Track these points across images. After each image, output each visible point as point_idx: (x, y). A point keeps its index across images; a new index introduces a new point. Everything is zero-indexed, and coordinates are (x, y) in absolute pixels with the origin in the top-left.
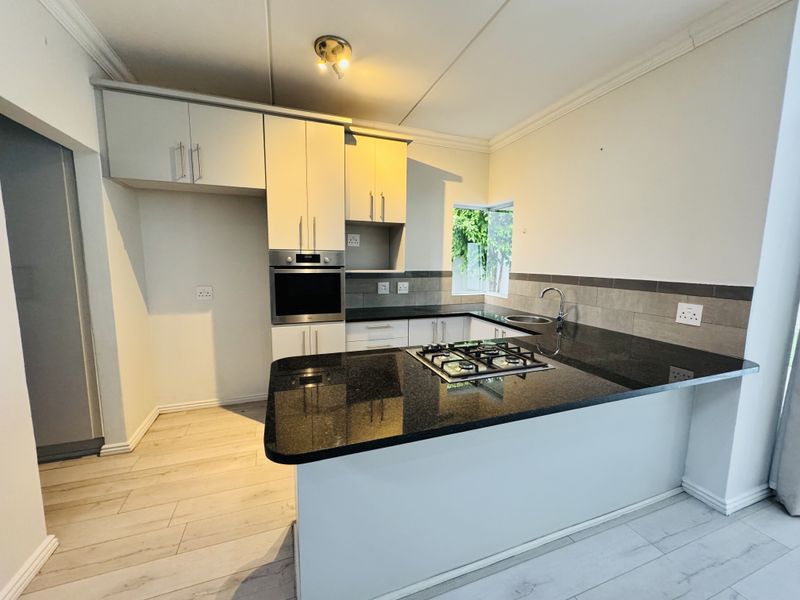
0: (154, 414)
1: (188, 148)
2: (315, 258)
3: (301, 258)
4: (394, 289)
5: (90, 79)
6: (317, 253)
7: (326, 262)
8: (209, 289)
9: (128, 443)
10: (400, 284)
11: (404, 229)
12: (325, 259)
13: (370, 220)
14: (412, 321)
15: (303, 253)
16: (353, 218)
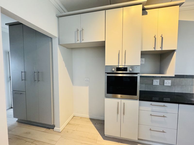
0: (72, 116)
1: (79, 30)
2: (125, 69)
3: (118, 69)
4: (162, 83)
5: (56, 15)
6: (126, 67)
7: (130, 71)
8: (88, 79)
9: (60, 129)
10: (166, 81)
11: (175, 53)
12: (129, 70)
13: (154, 50)
14: (180, 105)
15: (120, 67)
16: (145, 49)
